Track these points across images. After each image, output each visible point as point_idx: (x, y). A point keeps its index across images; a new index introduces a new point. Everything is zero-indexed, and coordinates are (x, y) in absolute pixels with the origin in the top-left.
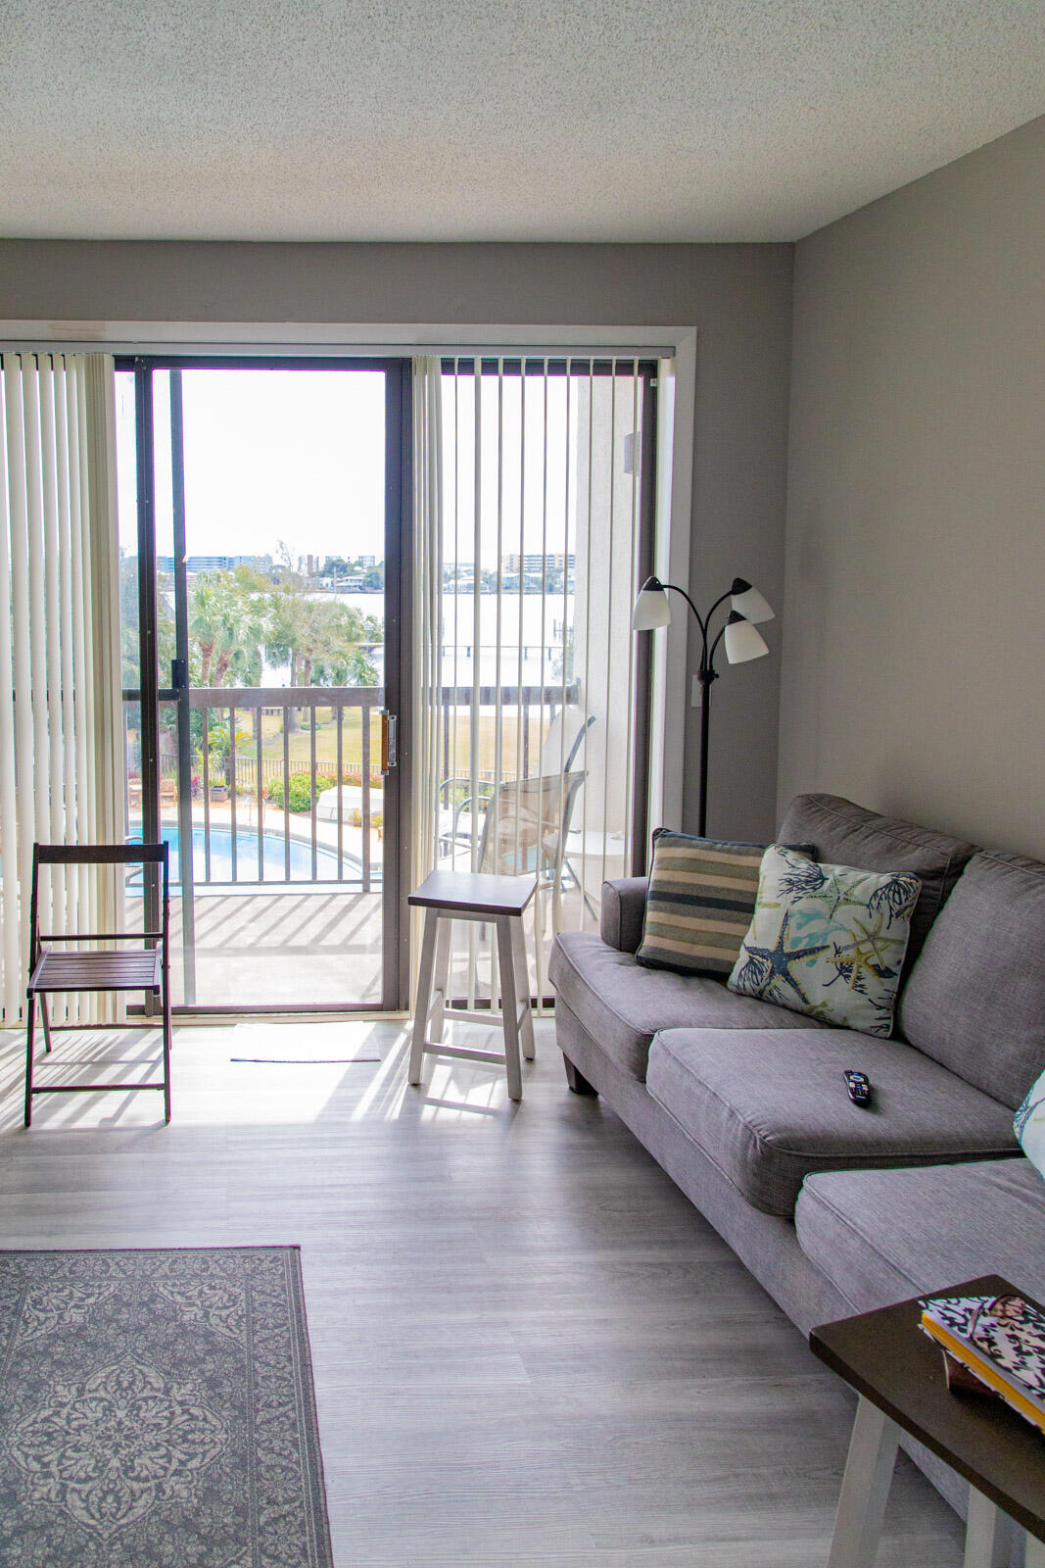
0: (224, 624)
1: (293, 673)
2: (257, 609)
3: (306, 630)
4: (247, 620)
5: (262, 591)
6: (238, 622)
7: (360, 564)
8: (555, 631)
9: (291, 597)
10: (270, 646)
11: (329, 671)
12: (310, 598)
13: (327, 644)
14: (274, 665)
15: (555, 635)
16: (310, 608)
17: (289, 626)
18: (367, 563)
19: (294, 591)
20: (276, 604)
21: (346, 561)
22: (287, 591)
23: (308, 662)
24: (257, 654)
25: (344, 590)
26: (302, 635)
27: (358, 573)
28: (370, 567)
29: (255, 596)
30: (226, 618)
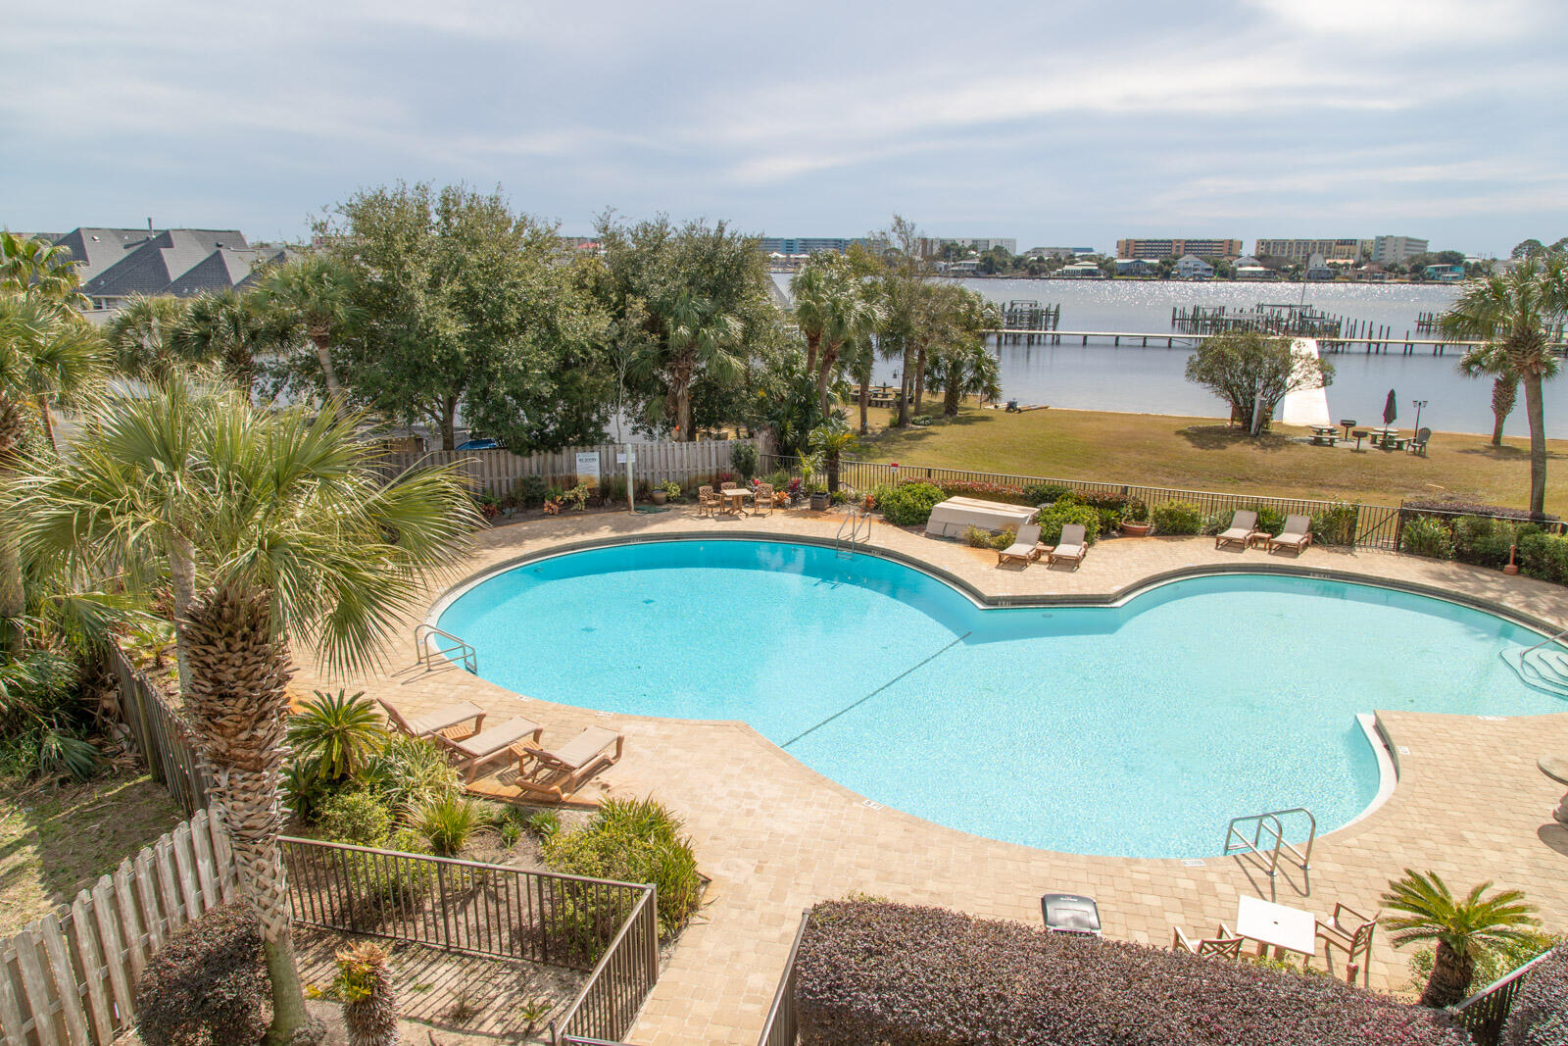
0: (833, 311)
1: (906, 364)
2: (869, 295)
3: (922, 319)
4: (859, 306)
5: (875, 273)
6: (848, 308)
7: (974, 248)
8: (1174, 319)
9: (907, 281)
10: (883, 334)
11: (944, 362)
12: (928, 282)
13: (944, 333)
14: (887, 356)
15: (1173, 324)
16: (927, 293)
17: (904, 314)
18: (981, 248)
19: (911, 275)
20: (890, 289)
21: (960, 245)
22: (903, 273)
23: (922, 353)
24: (869, 343)
25: (957, 275)
26: (918, 324)
27: (972, 257)
28: (983, 252)
29: (867, 280)
30: (835, 302)
